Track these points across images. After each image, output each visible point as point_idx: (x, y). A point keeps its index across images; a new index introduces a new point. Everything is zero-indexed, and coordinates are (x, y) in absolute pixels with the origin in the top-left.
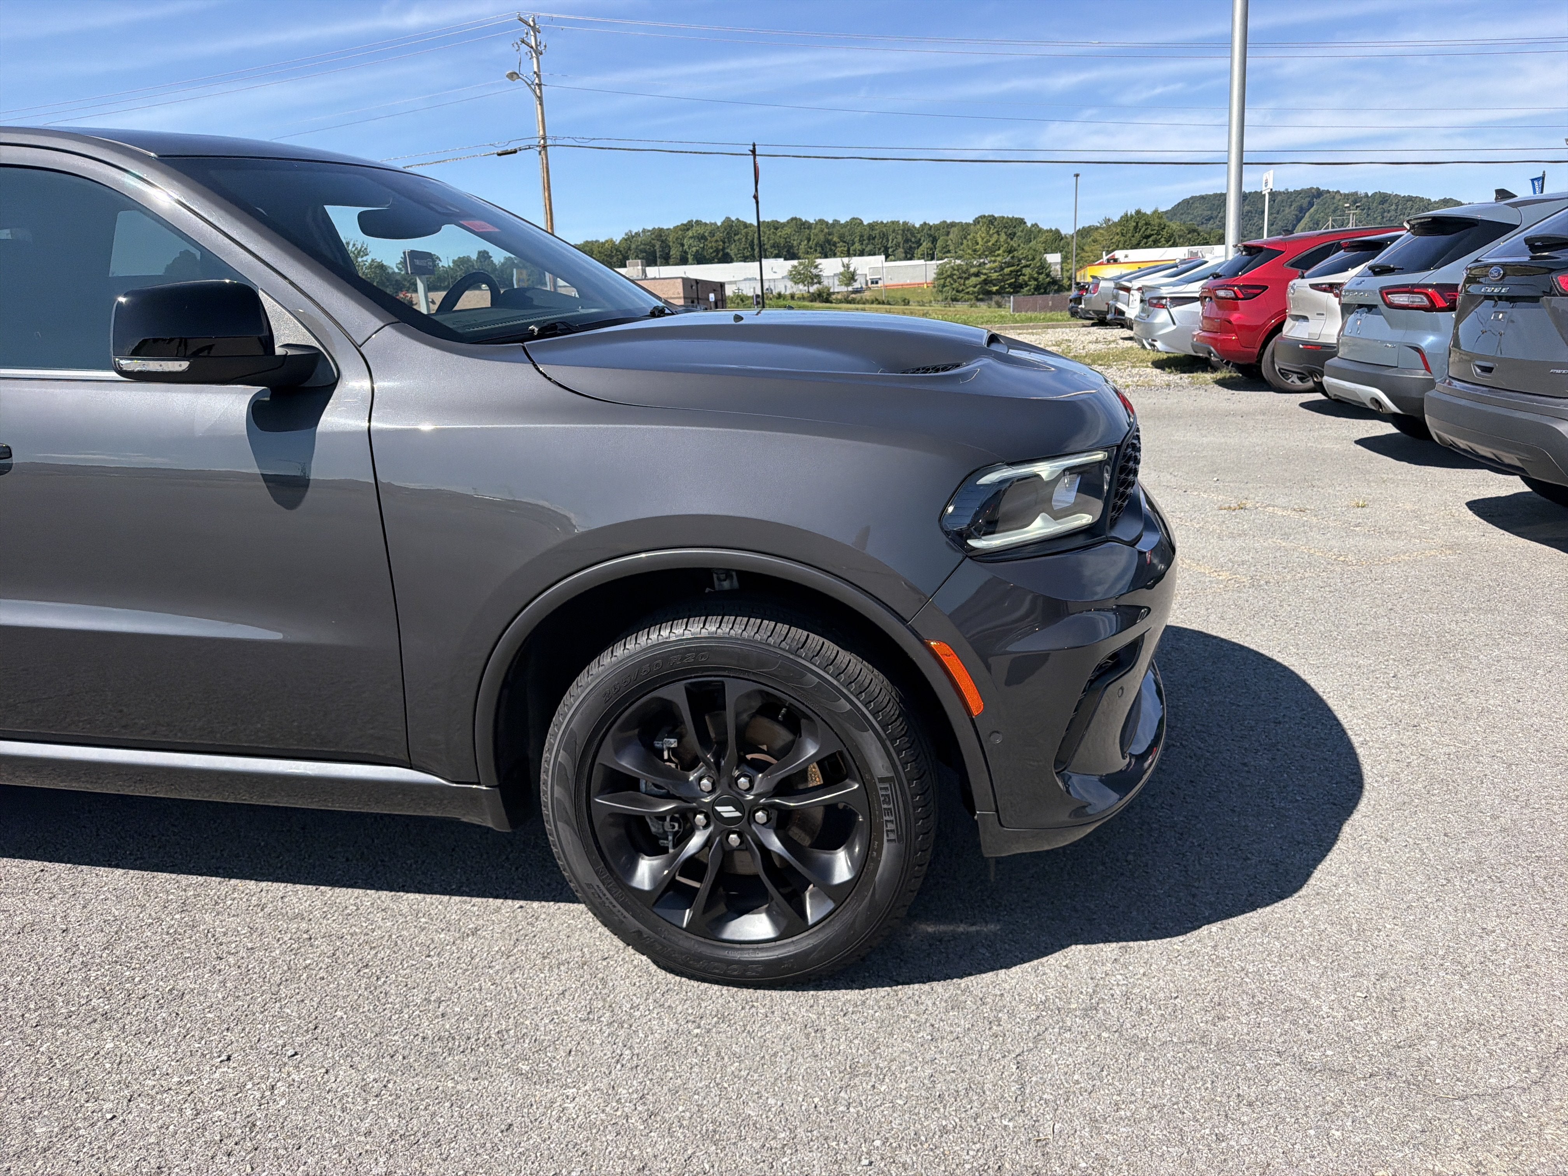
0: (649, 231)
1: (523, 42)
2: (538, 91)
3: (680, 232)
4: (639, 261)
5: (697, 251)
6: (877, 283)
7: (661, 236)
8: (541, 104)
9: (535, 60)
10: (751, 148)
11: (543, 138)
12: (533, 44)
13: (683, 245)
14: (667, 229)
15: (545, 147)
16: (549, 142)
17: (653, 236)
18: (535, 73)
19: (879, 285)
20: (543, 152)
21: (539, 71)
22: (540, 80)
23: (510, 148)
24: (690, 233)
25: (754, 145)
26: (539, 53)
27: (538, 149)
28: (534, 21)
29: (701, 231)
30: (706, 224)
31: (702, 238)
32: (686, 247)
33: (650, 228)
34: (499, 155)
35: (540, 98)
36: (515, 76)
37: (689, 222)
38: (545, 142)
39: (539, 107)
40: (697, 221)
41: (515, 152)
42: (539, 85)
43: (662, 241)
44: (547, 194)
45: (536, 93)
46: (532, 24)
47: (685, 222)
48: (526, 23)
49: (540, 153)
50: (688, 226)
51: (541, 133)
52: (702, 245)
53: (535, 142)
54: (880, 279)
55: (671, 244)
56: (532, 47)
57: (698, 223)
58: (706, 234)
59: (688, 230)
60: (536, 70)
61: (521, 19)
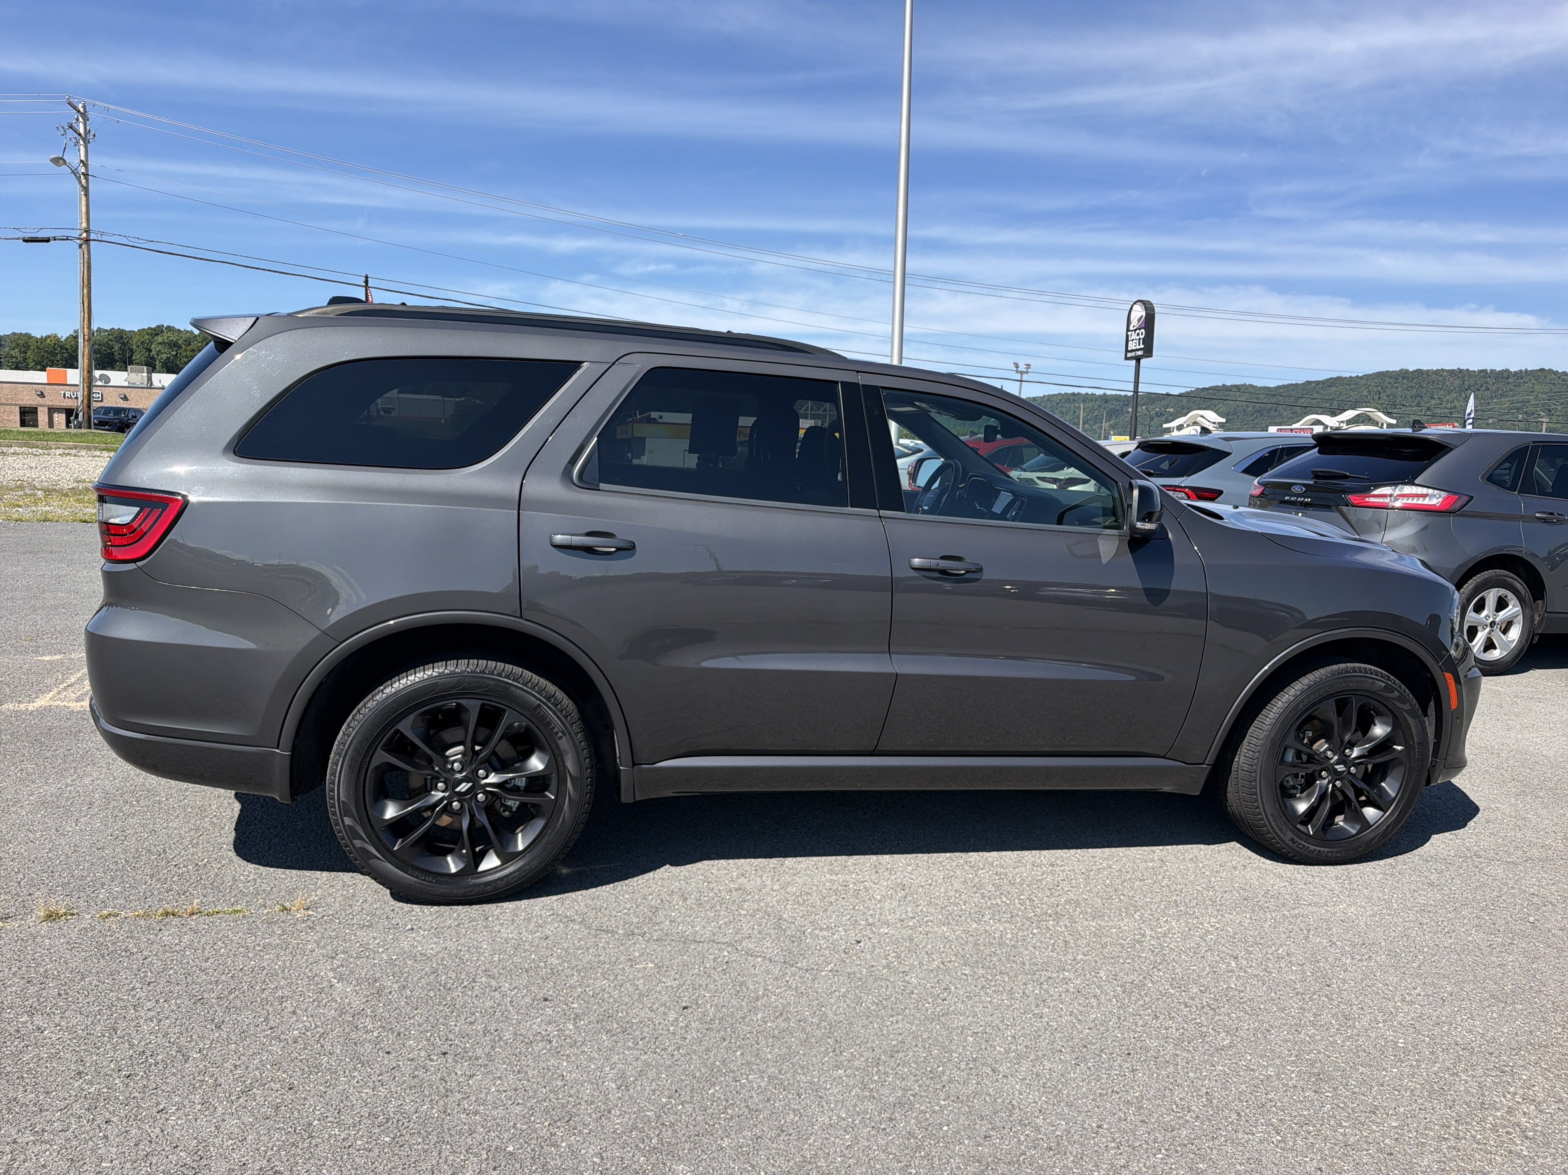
0: (106, 331)
1: (71, 127)
2: (83, 181)
3: (147, 337)
4: (145, 368)
5: (168, 358)
6: (390, 413)
7: (122, 338)
8: (87, 195)
9: (82, 148)
10: (364, 279)
11: (86, 231)
12: (82, 131)
13: (150, 351)
14: (130, 332)
15: (87, 241)
16: (92, 236)
17: (110, 337)
18: (82, 161)
19: (392, 415)
20: (84, 247)
21: (87, 160)
22: (87, 169)
23: (40, 235)
24: (160, 339)
25: (367, 277)
26: (86, 142)
27: (79, 242)
28: (84, 107)
29: (174, 338)
30: (179, 331)
31: (175, 345)
32: (154, 353)
33: (108, 328)
34: (25, 241)
35: (86, 189)
36: (61, 162)
37: (158, 326)
38: (88, 235)
39: (84, 198)
40: (168, 327)
41: (47, 240)
42: (86, 175)
43: (123, 344)
44: (85, 291)
45: (80, 182)
46: (82, 110)
47: (153, 326)
48: (75, 108)
49: (80, 246)
50: (157, 331)
51: (84, 225)
52: (174, 353)
53: (76, 234)
54: (393, 409)
55: (134, 347)
56: (80, 134)
57: (169, 328)
58: (180, 342)
59: (157, 335)
60: (83, 158)
61: (70, 104)
